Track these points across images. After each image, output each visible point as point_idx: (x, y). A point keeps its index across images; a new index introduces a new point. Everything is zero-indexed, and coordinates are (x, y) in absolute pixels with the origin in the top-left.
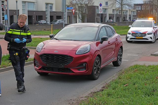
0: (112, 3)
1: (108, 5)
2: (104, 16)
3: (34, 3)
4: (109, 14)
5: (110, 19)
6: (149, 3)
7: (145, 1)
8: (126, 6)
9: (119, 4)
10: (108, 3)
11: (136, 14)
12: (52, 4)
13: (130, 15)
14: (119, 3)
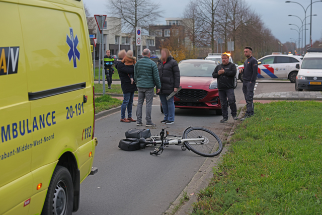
0: (118, 24)
4: (109, 44)
6: (177, 23)
7: (170, 21)
9: (131, 27)
10: (109, 23)
11: (154, 45)
13: (144, 47)
14: (131, 25)
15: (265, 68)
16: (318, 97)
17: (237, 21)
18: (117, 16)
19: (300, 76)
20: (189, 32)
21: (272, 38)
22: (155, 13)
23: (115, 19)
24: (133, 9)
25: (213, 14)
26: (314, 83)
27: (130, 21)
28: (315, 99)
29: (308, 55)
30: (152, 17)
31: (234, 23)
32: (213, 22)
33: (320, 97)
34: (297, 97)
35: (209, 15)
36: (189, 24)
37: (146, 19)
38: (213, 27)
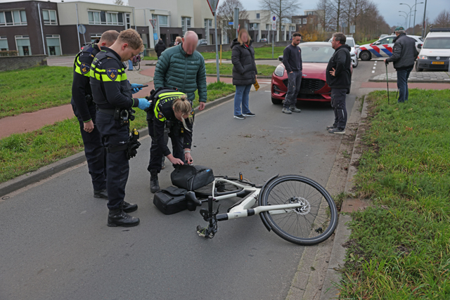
0: (267, 15)
1: (261, 18)
2: (255, 34)
3: (167, 16)
4: (262, 31)
5: (262, 37)
6: (312, 14)
7: (307, 12)
8: (287, 19)
10: (261, 15)
11: (295, 30)
12: (190, 18)
13: (288, 32)
15: (384, 48)
16: (445, 79)
17: (358, 10)
18: (267, 9)
19: (422, 56)
20: (321, 20)
21: (384, 22)
22: (295, 6)
23: (265, 11)
24: (278, 3)
25: (339, 3)
26: (436, 63)
27: (276, 12)
28: (443, 82)
29: (430, 35)
30: (293, 9)
31: (355, 11)
32: (338, 10)
33: (449, 80)
34: (422, 79)
35: (336, 4)
36: (321, 14)
37: (288, 10)
38: (338, 13)
